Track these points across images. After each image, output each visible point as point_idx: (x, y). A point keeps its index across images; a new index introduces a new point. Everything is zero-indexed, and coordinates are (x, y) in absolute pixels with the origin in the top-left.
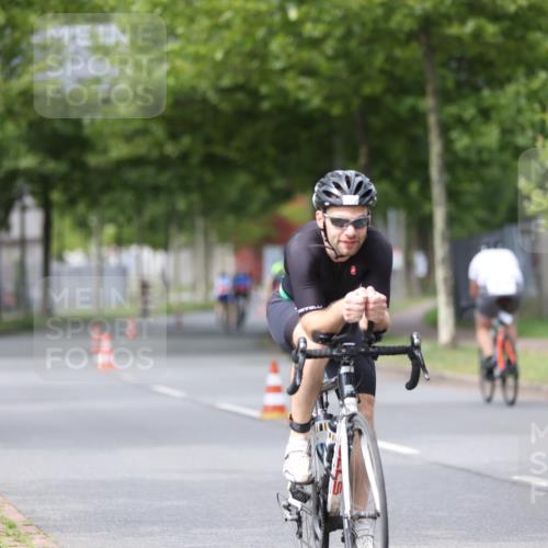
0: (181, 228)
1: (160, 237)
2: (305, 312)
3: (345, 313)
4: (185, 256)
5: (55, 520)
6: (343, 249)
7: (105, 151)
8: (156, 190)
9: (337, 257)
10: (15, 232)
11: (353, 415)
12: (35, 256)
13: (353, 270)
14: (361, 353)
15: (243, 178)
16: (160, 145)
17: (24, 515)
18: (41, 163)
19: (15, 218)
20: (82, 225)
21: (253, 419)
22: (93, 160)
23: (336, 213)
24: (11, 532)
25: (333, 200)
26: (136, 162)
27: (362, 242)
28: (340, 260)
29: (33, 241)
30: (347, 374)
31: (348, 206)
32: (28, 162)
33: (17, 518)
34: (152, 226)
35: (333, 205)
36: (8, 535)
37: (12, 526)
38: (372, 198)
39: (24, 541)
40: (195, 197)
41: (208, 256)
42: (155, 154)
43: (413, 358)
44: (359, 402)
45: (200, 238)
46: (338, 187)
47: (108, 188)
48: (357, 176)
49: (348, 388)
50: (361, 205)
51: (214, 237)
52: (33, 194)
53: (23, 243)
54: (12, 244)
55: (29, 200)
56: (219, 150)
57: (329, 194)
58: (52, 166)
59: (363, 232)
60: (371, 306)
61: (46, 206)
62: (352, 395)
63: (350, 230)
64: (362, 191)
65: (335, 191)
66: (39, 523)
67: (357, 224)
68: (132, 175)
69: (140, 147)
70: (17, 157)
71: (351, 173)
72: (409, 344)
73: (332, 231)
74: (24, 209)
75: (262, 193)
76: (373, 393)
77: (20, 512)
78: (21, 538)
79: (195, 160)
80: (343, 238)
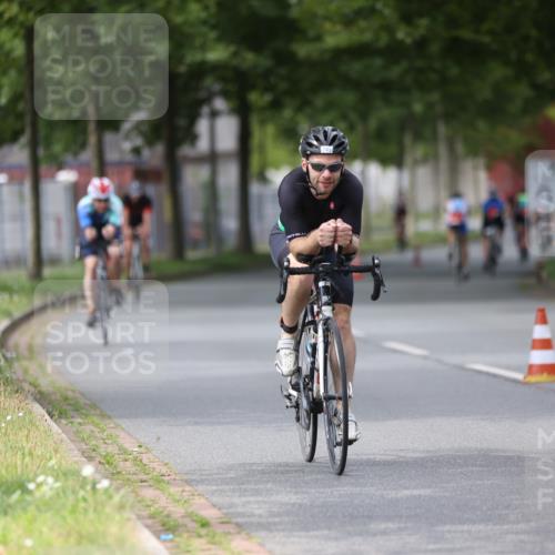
0: (418, 137)
1: (392, 149)
2: (292, 238)
3: (319, 239)
4: (423, 173)
5: (260, 516)
6: (321, 188)
7: (319, 38)
8: (386, 87)
9: (318, 194)
10: (203, 145)
11: (328, 319)
12: (229, 176)
13: (332, 206)
14: (334, 271)
15: (498, 71)
16: (390, 30)
17: (219, 509)
18: (235, 54)
19: (203, 126)
20: (290, 134)
21: (515, 381)
22: (303, 50)
23: (315, 160)
24: (203, 531)
25: (314, 150)
26: (358, 51)
27: (336, 182)
28: (319, 197)
29: (227, 156)
30: (325, 287)
31: (324, 154)
32: (217, 54)
33: (210, 514)
34: (381, 135)
35: (313, 154)
36: (200, 536)
37: (205, 524)
38: (345, 148)
39: (220, 543)
40: (435, 97)
41: (454, 172)
42: (384, 40)
43: (375, 275)
44: (333, 309)
45: (443, 150)
46: (317, 139)
47: (323, 85)
48: (333, 130)
49: (325, 298)
50: (335, 153)
51: (460, 148)
52: (225, 94)
53: (213, 158)
54: (200, 160)
55: (220, 104)
56: (466, 34)
57: (311, 145)
58: (249, 58)
59: (337, 175)
60: (339, 233)
61: (243, 112)
62: (327, 304)
63: (326, 173)
64: (337, 142)
65: (315, 143)
66: (239, 520)
67: (332, 168)
68: (355, 68)
69: (364, 33)
70: (203, 48)
71: (329, 128)
72: (371, 263)
73: (313, 174)
74: (214, 114)
75: (523, 91)
76: (350, 304)
77: (214, 506)
78: (217, 539)
79: (435, 48)
80: (321, 179)
